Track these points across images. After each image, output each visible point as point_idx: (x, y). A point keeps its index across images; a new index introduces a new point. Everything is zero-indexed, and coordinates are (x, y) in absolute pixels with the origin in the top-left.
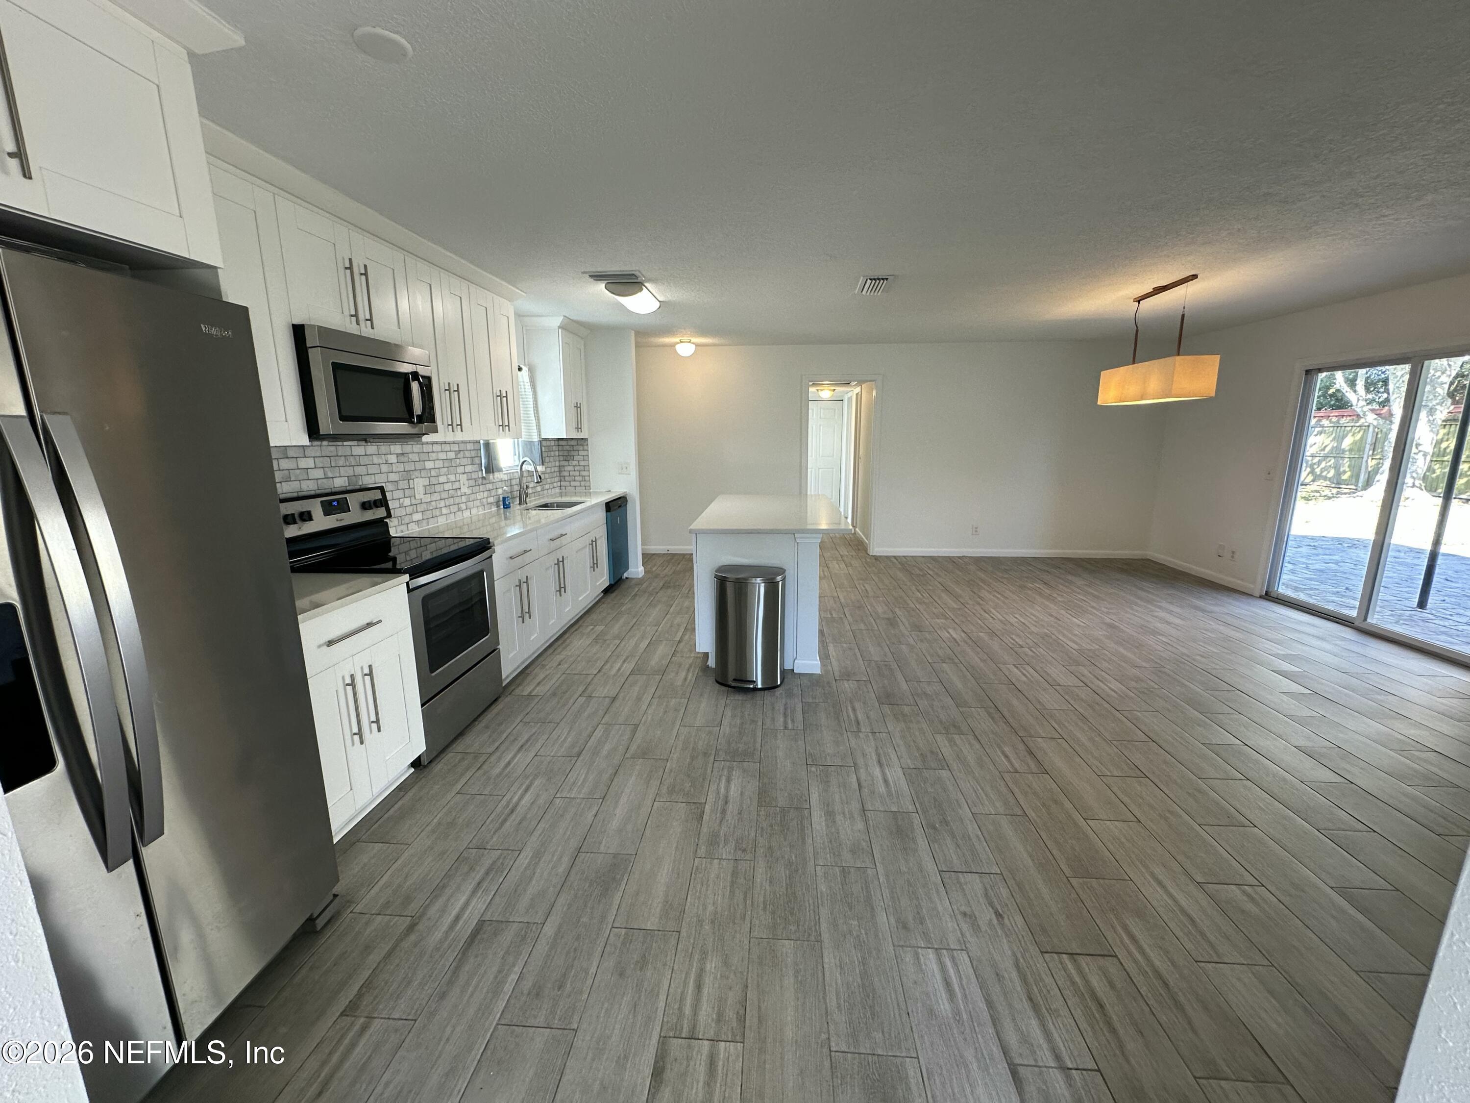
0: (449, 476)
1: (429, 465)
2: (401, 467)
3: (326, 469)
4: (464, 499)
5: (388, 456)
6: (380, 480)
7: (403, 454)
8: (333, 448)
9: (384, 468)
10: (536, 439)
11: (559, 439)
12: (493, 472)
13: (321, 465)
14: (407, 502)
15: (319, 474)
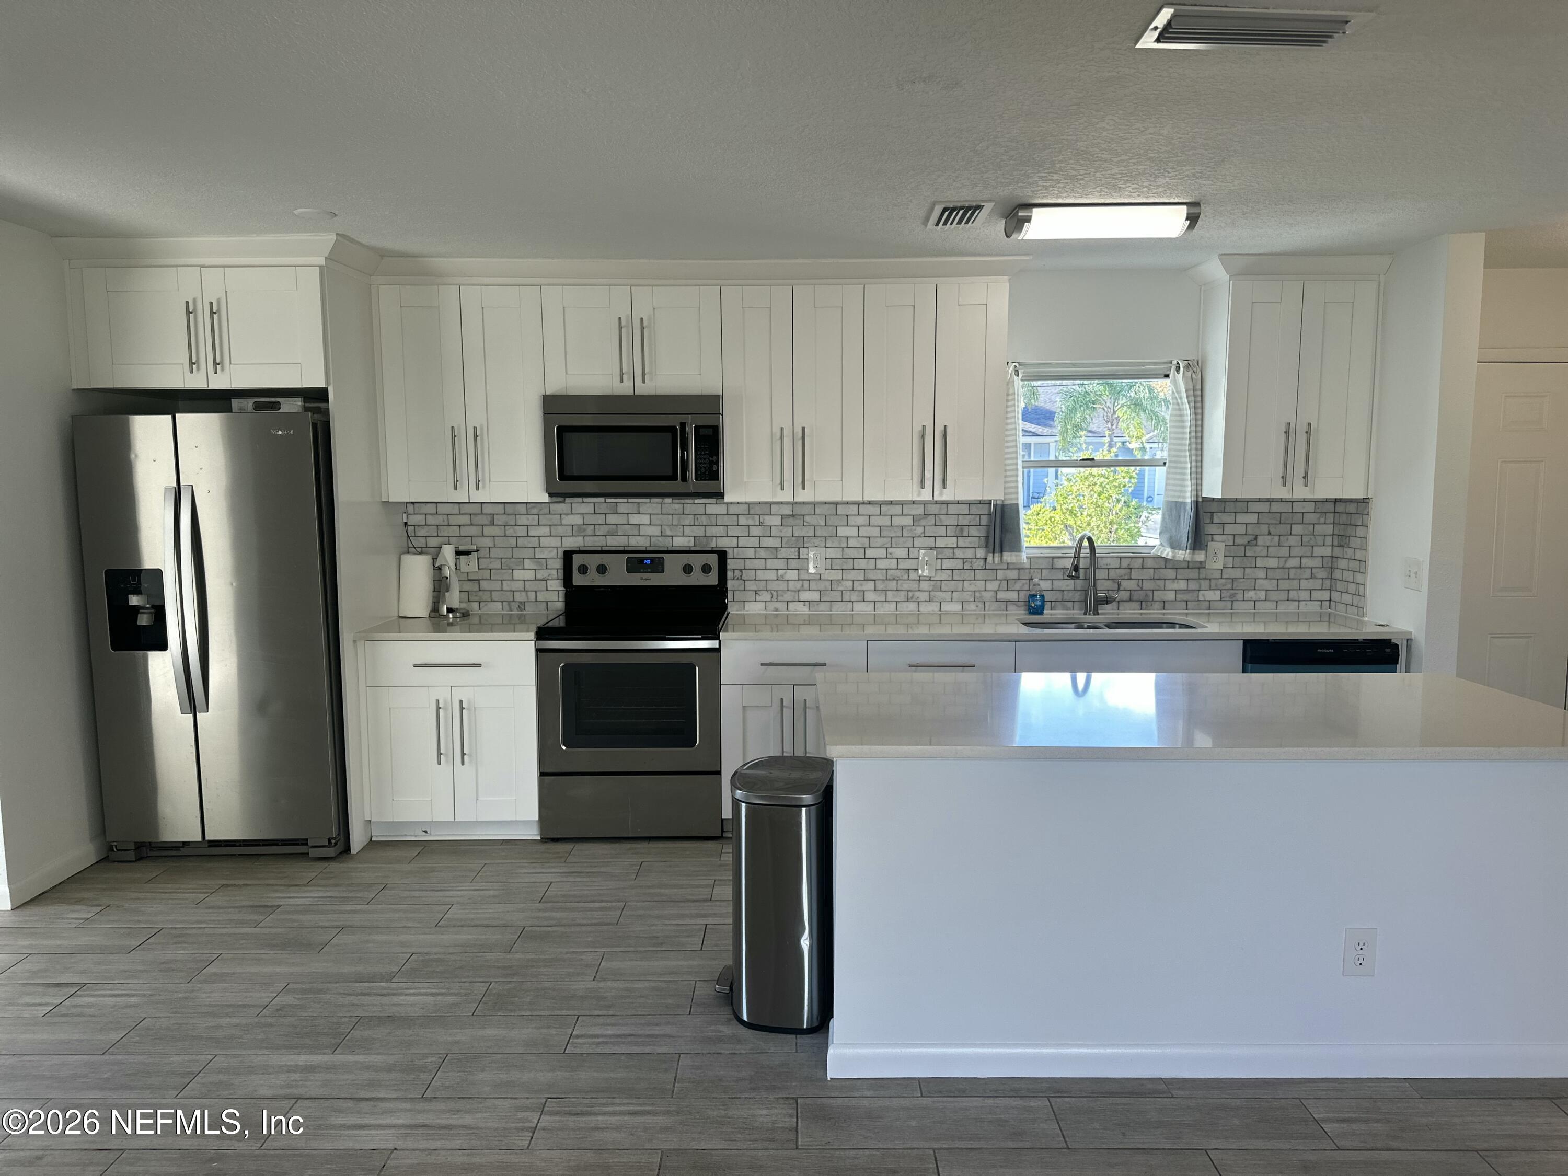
0: (890, 550)
1: (842, 532)
2: (788, 532)
3: (666, 527)
4: (925, 585)
5: (766, 517)
6: (722, 543)
7: (793, 516)
8: (677, 506)
9: (756, 531)
10: (1188, 499)
11: (1336, 501)
12: (1001, 551)
13: (658, 522)
14: (792, 575)
15: (655, 531)
